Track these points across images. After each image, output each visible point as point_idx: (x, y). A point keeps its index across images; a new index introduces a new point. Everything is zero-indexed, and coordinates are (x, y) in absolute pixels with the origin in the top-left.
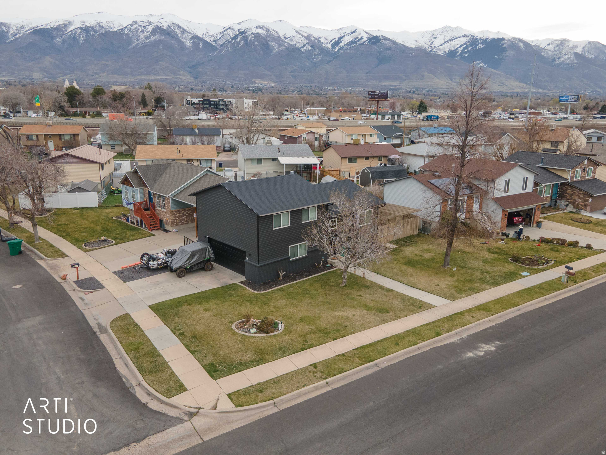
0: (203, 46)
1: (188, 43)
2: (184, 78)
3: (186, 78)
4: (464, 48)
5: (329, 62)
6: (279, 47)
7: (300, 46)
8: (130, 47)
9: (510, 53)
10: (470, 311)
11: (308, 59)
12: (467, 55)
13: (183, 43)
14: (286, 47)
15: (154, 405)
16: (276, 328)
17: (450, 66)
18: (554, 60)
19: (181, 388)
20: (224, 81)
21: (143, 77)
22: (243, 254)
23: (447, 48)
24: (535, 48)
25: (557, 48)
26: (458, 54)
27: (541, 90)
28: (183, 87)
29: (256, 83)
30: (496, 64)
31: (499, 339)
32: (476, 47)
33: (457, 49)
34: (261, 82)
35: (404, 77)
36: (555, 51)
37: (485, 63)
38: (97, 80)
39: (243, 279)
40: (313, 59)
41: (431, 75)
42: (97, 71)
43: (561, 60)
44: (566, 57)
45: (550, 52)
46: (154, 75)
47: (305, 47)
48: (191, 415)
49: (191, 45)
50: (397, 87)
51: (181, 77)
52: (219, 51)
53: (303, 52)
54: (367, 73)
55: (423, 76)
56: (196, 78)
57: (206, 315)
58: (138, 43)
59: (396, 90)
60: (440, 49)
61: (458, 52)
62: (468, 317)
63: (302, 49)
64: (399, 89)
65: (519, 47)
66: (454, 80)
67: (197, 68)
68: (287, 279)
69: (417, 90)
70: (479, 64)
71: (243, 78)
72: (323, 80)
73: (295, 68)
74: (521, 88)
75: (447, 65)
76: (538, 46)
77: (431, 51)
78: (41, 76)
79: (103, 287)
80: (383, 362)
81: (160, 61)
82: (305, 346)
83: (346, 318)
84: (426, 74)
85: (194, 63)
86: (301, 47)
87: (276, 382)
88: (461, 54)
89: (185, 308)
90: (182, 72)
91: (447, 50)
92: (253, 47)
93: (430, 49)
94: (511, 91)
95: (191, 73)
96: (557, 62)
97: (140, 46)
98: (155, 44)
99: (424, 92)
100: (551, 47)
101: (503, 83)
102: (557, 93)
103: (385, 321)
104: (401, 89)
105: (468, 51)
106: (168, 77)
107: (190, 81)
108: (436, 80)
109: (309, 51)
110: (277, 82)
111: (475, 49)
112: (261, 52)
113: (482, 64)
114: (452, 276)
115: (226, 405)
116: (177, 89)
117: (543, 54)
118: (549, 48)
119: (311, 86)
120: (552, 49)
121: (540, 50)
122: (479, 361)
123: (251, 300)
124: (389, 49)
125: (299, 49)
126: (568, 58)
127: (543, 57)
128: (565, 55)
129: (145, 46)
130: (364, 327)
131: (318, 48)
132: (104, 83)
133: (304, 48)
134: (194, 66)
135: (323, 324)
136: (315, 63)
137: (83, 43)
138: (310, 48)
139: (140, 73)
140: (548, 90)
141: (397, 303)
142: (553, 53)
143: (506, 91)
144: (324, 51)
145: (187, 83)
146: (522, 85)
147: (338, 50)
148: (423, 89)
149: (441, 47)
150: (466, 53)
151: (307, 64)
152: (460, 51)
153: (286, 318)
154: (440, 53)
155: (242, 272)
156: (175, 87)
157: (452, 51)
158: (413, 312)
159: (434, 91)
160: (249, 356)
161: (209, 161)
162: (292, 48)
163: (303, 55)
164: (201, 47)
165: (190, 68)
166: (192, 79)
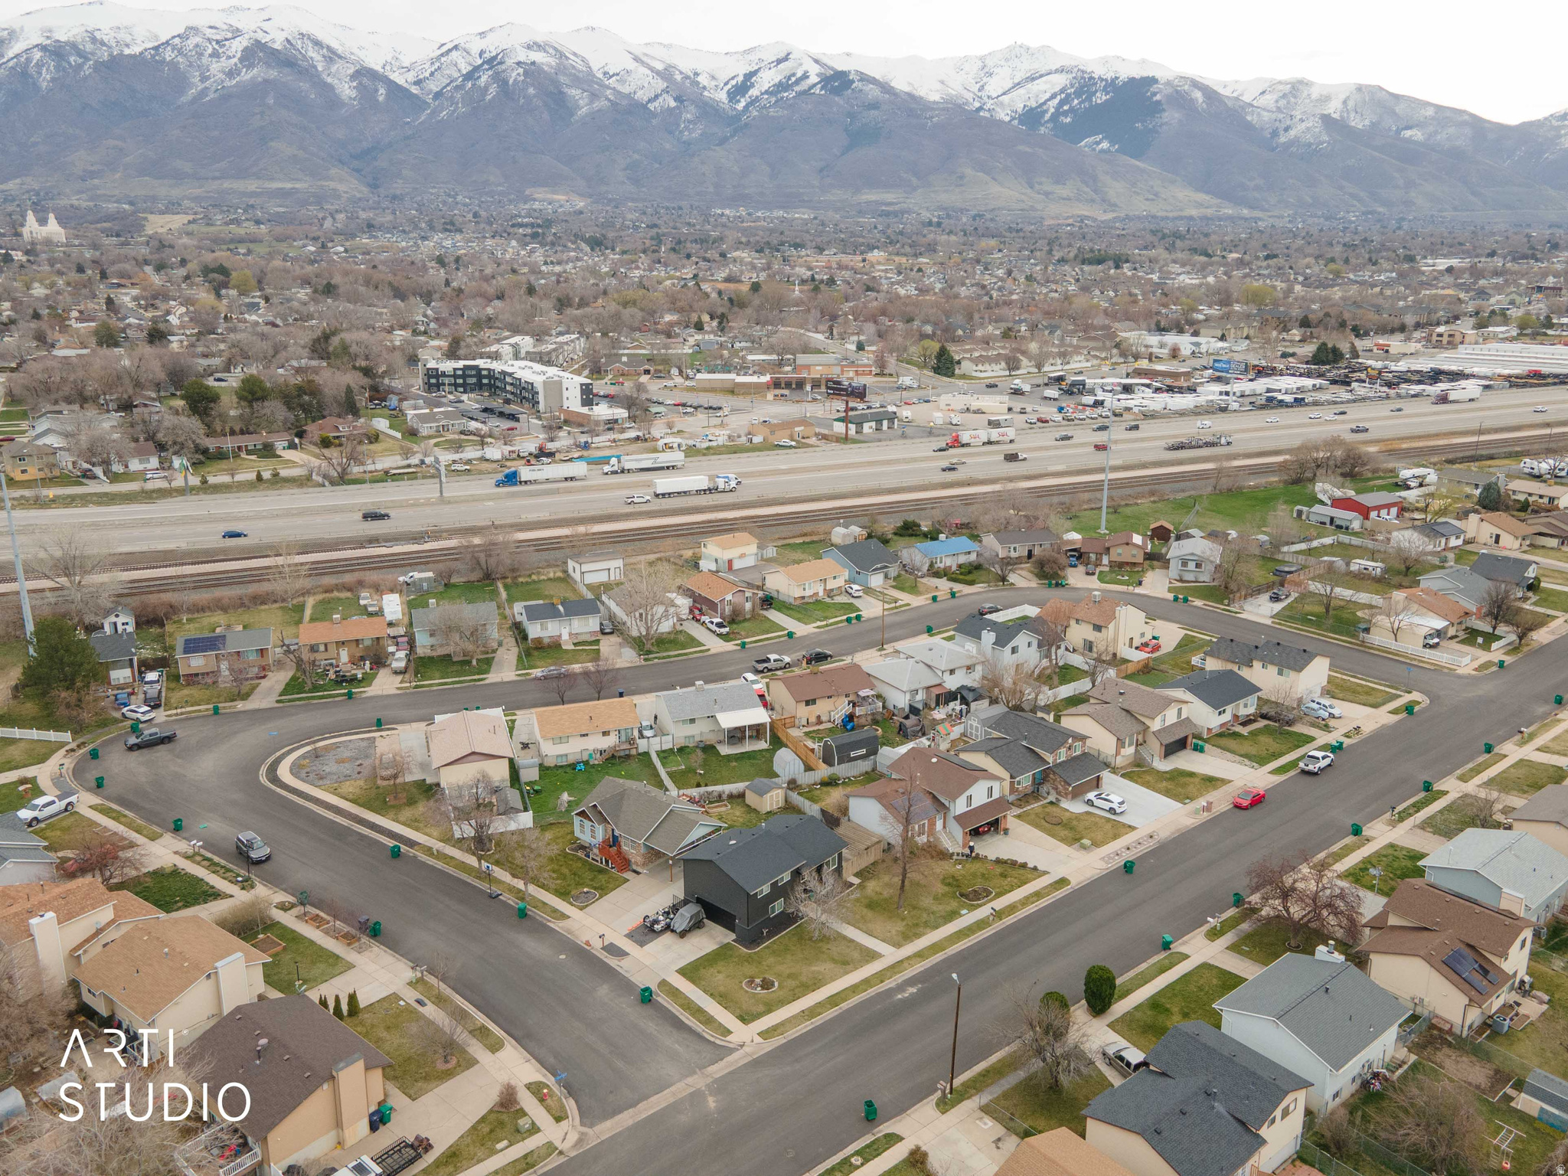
0: (388, 96)
1: (346, 90)
2: (341, 187)
3: (346, 185)
4: (1062, 103)
5: (723, 141)
6: (591, 102)
7: (646, 99)
8: (184, 99)
9: (1171, 116)
10: (908, 958)
11: (671, 133)
12: (1068, 120)
13: (331, 87)
14: (609, 100)
15: (718, 1042)
16: (773, 985)
17: (1028, 150)
18: (1275, 133)
19: (729, 1032)
20: (449, 195)
21: (226, 185)
22: (733, 917)
23: (1020, 100)
24: (1230, 104)
25: (1282, 103)
26: (1047, 116)
27: (1245, 212)
29: (535, 200)
30: (1136, 145)
31: (921, 982)
32: (1089, 99)
33: (1045, 103)
34: (549, 196)
35: (914, 180)
36: (1279, 110)
37: (1112, 142)
39: (733, 936)
40: (681, 132)
41: (980, 174)
42: (95, 168)
43: (1292, 133)
44: (1303, 126)
45: (1265, 114)
46: (259, 178)
47: (661, 99)
48: (742, 1046)
49: (353, 94)
50: (896, 208)
51: (332, 184)
52: (433, 112)
53: (653, 115)
54: (821, 171)
55: (962, 177)
56: (374, 186)
57: (720, 977)
58: (206, 88)
59: (895, 214)
60: (1002, 103)
61: (1046, 111)
62: (906, 964)
63: (651, 106)
64: (903, 212)
65: (1192, 101)
66: (1037, 187)
67: (375, 158)
68: (770, 935)
69: (949, 216)
70: (1098, 143)
71: (500, 185)
72: (711, 189)
73: (636, 156)
74: (1200, 205)
75: (1021, 148)
76: (1237, 99)
77: (980, 109)
79: (628, 954)
80: (845, 1006)
81: (272, 140)
82: (795, 998)
83: (819, 972)
84: (968, 171)
85: (365, 145)
86: (650, 101)
87: (782, 1024)
88: (1055, 118)
89: (702, 971)
90: (333, 171)
91: (1020, 107)
92: (522, 101)
93: (977, 105)
94: (1175, 214)
95: (358, 171)
96: (1283, 139)
97: (211, 95)
98: (254, 91)
99: (964, 220)
100: (1268, 100)
101: (1156, 195)
102: (1283, 217)
103: (847, 973)
104: (909, 212)
105: (1072, 110)
106: (298, 186)
107: (358, 195)
108: (995, 189)
109: (670, 110)
110: (591, 196)
111: (1087, 104)
112: (546, 116)
113: (1105, 145)
114: (903, 920)
115: (758, 1039)
117: (1249, 118)
118: (1263, 101)
119: (680, 208)
120: (1272, 106)
121: (1243, 108)
122: (904, 1001)
123: (749, 959)
124: (874, 106)
125: (644, 107)
126: (1308, 129)
127: (1249, 126)
128: (1302, 120)
129: (225, 96)
130: (833, 979)
131: (693, 102)
133: (656, 104)
134: (367, 154)
135: (804, 979)
136: (688, 143)
137: (50, 89)
138: (673, 104)
139: (217, 174)
140: (1263, 210)
141: (856, 955)
142: (1274, 116)
143: (1164, 214)
144: (708, 110)
146: (1201, 197)
147: (746, 107)
148: (962, 210)
149: (1005, 99)
150: (1065, 114)
151: (668, 146)
152: (1052, 110)
153: (779, 975)
154: (1003, 115)
155: (733, 931)
156: (324, 218)
157: (1032, 109)
158: (868, 962)
159: (988, 216)
160: (761, 1008)
161: (630, 730)
162: (625, 102)
163: (654, 122)
164: (381, 99)
165: (355, 157)
166: (365, 190)
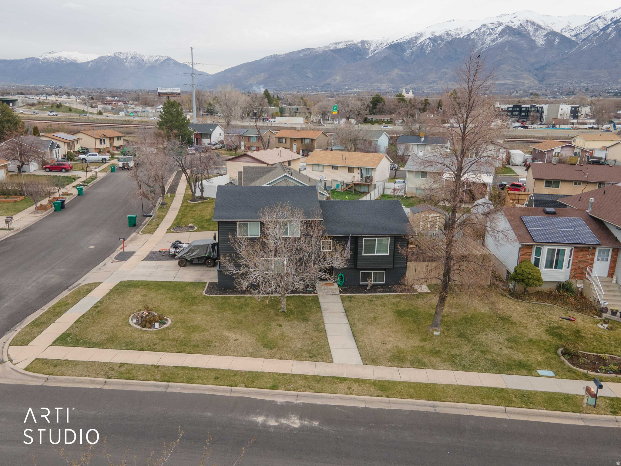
0: (559, 43)
1: (540, 41)
2: (526, 82)
3: (529, 81)
8: (473, 52)
13: (534, 41)
20: (577, 83)
28: (521, 91)
38: (434, 88)
42: (436, 79)
49: (543, 43)
51: (522, 81)
52: (580, 47)
56: (541, 81)
58: (483, 47)
62: (342, 387)
67: (546, 69)
78: (387, 87)
81: (502, 64)
85: (543, 64)
90: (525, 76)
95: (536, 75)
97: (484, 50)
98: (501, 47)
106: (508, 82)
107: (532, 85)
116: (514, 94)
129: (490, 49)
132: (440, 91)
134: (543, 68)
137: (429, 53)
145: (530, 88)
156: (513, 93)
161: (370, 170)
164: (556, 44)
165: (536, 69)
166: (537, 82)
